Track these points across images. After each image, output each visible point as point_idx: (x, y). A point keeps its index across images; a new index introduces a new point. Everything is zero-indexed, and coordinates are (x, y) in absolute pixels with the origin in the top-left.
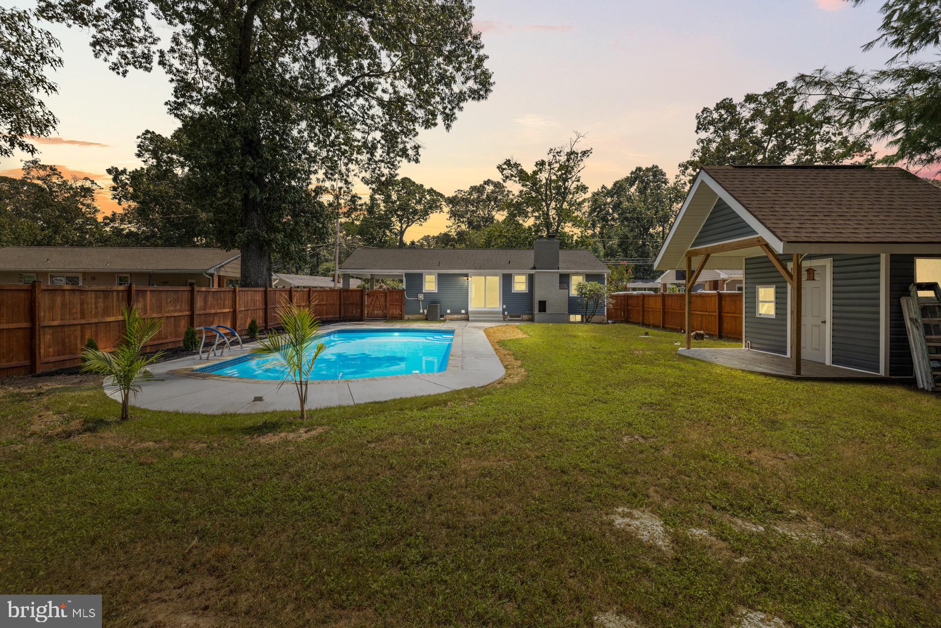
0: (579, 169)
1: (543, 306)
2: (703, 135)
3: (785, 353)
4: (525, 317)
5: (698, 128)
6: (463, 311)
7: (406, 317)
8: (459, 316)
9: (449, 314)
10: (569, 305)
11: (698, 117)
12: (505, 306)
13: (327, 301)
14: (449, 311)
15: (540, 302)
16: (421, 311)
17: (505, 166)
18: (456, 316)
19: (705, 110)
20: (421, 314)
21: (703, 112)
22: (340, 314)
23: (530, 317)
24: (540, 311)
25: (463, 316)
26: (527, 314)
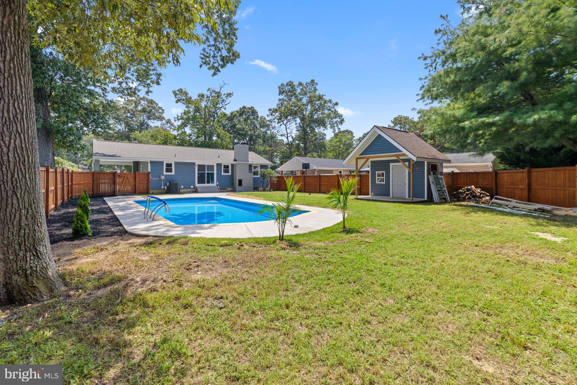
0: (225, 103)
1: (240, 182)
2: (281, 97)
3: (389, 196)
4: (229, 189)
5: (280, 93)
6: (192, 187)
7: (151, 192)
8: (189, 190)
9: (182, 189)
10: (254, 181)
11: (279, 88)
12: (218, 183)
13: (84, 181)
14: (182, 187)
15: (239, 180)
16: (163, 187)
17: (178, 92)
18: (187, 190)
19: (282, 85)
20: (163, 189)
21: (281, 85)
22: (93, 192)
23: (232, 189)
24: (239, 185)
25: (192, 190)
26: (230, 187)
